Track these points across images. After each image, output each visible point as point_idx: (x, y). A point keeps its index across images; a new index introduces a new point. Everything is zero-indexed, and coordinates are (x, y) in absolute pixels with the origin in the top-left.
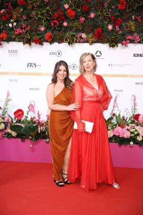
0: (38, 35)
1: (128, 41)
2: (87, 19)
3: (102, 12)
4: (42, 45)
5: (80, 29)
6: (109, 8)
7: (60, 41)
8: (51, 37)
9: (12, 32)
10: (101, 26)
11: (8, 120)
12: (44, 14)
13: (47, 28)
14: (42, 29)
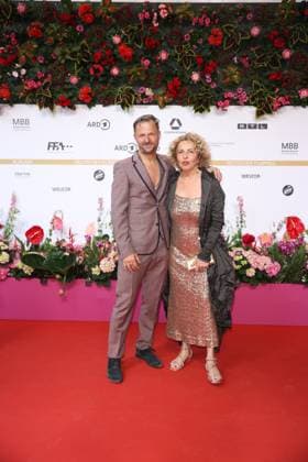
0: (67, 90)
1: (228, 102)
2: (153, 62)
3: (179, 49)
4: (74, 109)
5: (143, 79)
6: (192, 43)
7: (107, 102)
8: (90, 94)
9: (19, 87)
10: (179, 74)
11: (16, 246)
12: (75, 53)
13: (83, 78)
14: (74, 80)
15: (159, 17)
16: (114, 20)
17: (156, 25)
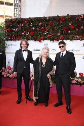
0: (57, 37)
5: (76, 33)
7: (67, 39)
8: (63, 37)
9: (46, 36)
12: (59, 28)
13: (61, 34)
14: (59, 34)
15: (81, 18)
16: (69, 20)
17: (80, 20)
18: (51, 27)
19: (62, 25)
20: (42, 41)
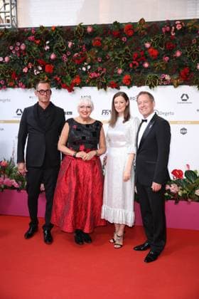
0: (115, 78)
2: (171, 58)
3: (189, 49)
4: (119, 89)
5: (164, 69)
6: (198, 45)
7: (140, 84)
8: (129, 80)
9: (86, 77)
10: (188, 65)
12: (121, 54)
13: (125, 70)
14: (120, 71)
15: (176, 29)
16: (146, 33)
17: (173, 34)
18: (99, 51)
19: (127, 47)
20: (77, 90)
